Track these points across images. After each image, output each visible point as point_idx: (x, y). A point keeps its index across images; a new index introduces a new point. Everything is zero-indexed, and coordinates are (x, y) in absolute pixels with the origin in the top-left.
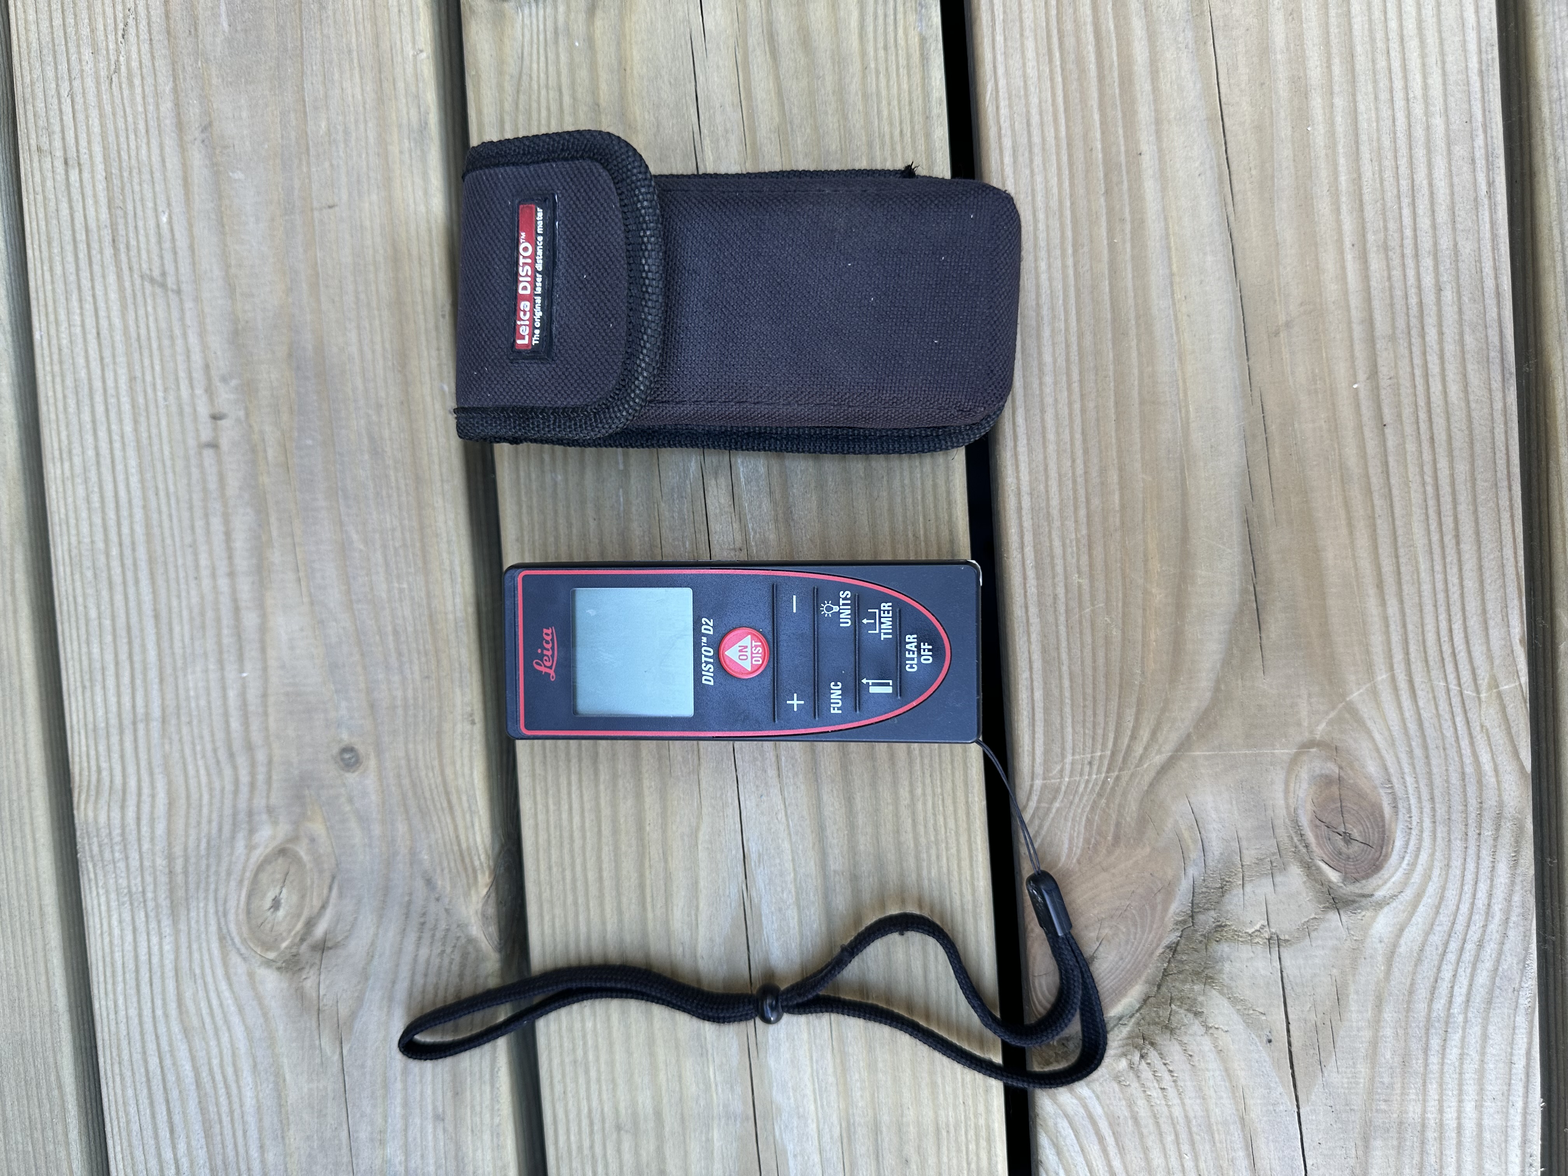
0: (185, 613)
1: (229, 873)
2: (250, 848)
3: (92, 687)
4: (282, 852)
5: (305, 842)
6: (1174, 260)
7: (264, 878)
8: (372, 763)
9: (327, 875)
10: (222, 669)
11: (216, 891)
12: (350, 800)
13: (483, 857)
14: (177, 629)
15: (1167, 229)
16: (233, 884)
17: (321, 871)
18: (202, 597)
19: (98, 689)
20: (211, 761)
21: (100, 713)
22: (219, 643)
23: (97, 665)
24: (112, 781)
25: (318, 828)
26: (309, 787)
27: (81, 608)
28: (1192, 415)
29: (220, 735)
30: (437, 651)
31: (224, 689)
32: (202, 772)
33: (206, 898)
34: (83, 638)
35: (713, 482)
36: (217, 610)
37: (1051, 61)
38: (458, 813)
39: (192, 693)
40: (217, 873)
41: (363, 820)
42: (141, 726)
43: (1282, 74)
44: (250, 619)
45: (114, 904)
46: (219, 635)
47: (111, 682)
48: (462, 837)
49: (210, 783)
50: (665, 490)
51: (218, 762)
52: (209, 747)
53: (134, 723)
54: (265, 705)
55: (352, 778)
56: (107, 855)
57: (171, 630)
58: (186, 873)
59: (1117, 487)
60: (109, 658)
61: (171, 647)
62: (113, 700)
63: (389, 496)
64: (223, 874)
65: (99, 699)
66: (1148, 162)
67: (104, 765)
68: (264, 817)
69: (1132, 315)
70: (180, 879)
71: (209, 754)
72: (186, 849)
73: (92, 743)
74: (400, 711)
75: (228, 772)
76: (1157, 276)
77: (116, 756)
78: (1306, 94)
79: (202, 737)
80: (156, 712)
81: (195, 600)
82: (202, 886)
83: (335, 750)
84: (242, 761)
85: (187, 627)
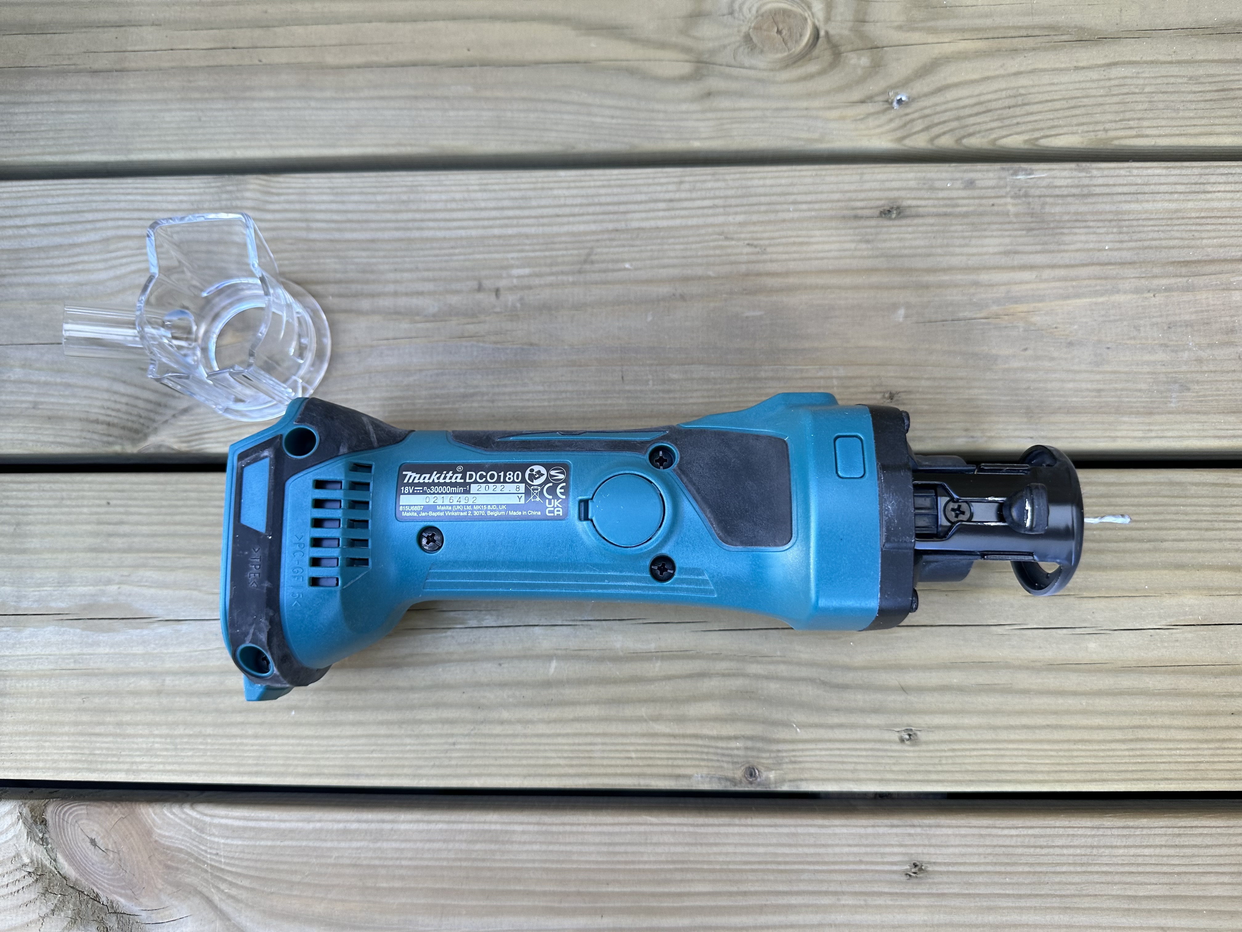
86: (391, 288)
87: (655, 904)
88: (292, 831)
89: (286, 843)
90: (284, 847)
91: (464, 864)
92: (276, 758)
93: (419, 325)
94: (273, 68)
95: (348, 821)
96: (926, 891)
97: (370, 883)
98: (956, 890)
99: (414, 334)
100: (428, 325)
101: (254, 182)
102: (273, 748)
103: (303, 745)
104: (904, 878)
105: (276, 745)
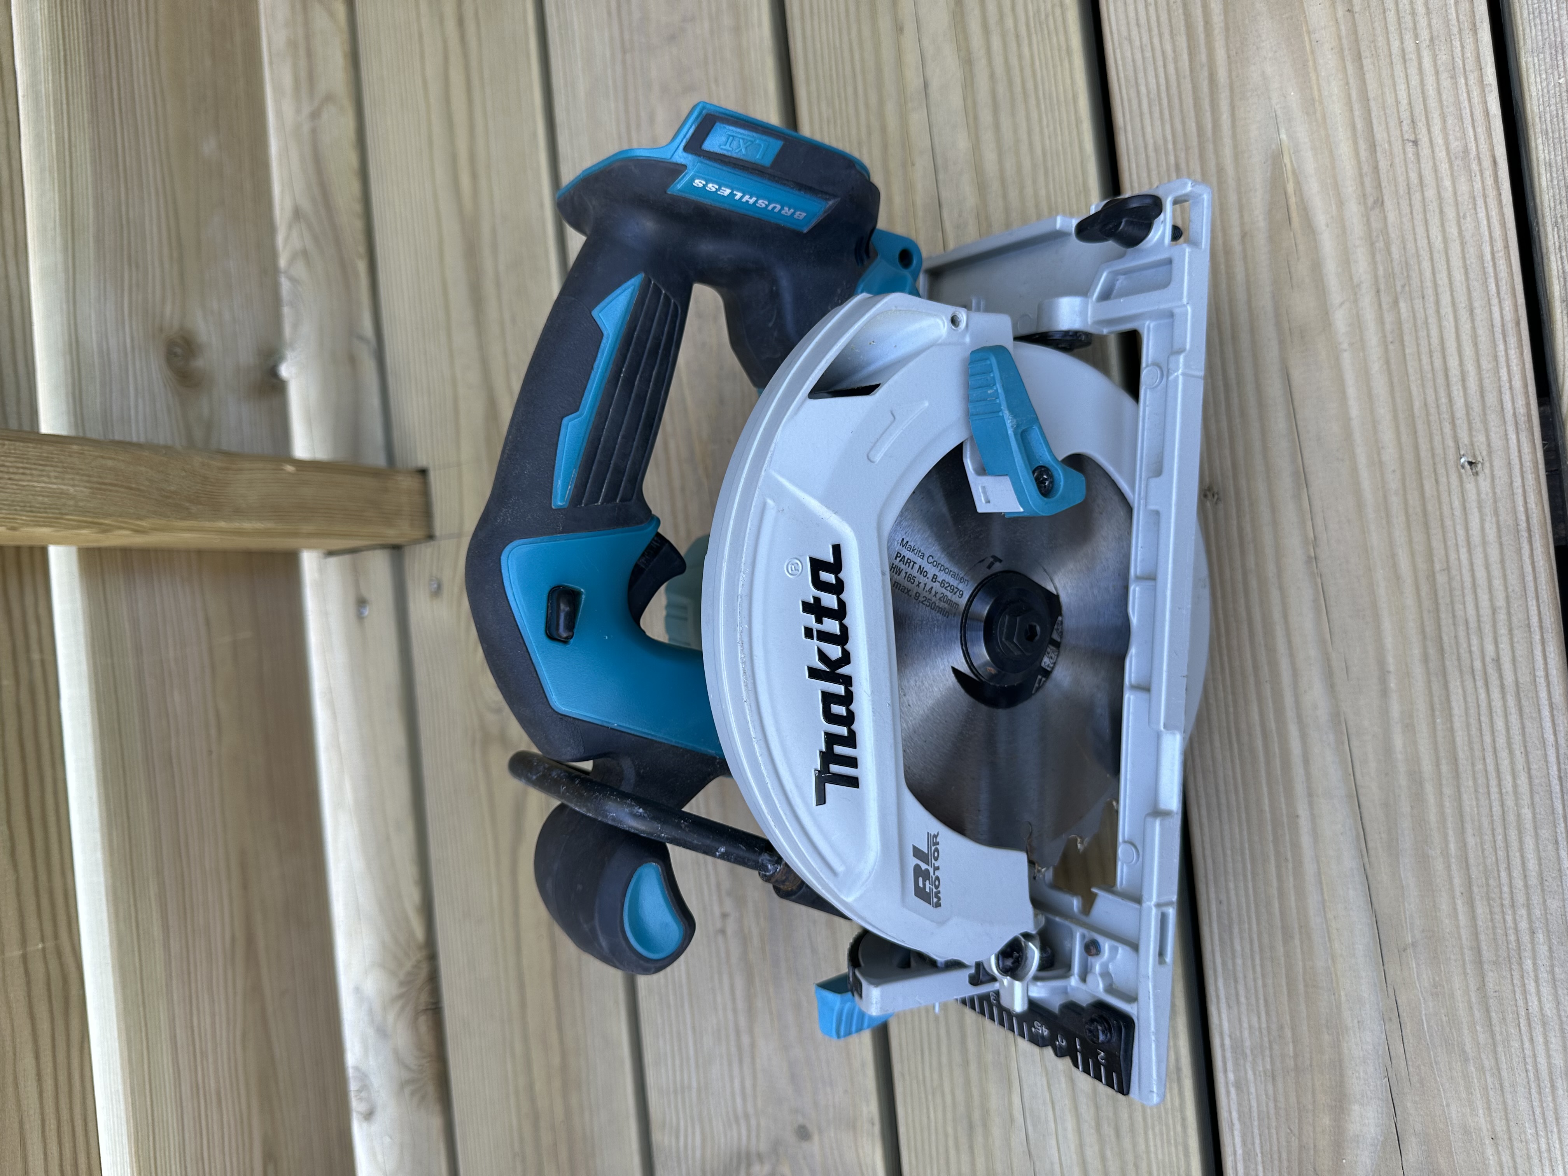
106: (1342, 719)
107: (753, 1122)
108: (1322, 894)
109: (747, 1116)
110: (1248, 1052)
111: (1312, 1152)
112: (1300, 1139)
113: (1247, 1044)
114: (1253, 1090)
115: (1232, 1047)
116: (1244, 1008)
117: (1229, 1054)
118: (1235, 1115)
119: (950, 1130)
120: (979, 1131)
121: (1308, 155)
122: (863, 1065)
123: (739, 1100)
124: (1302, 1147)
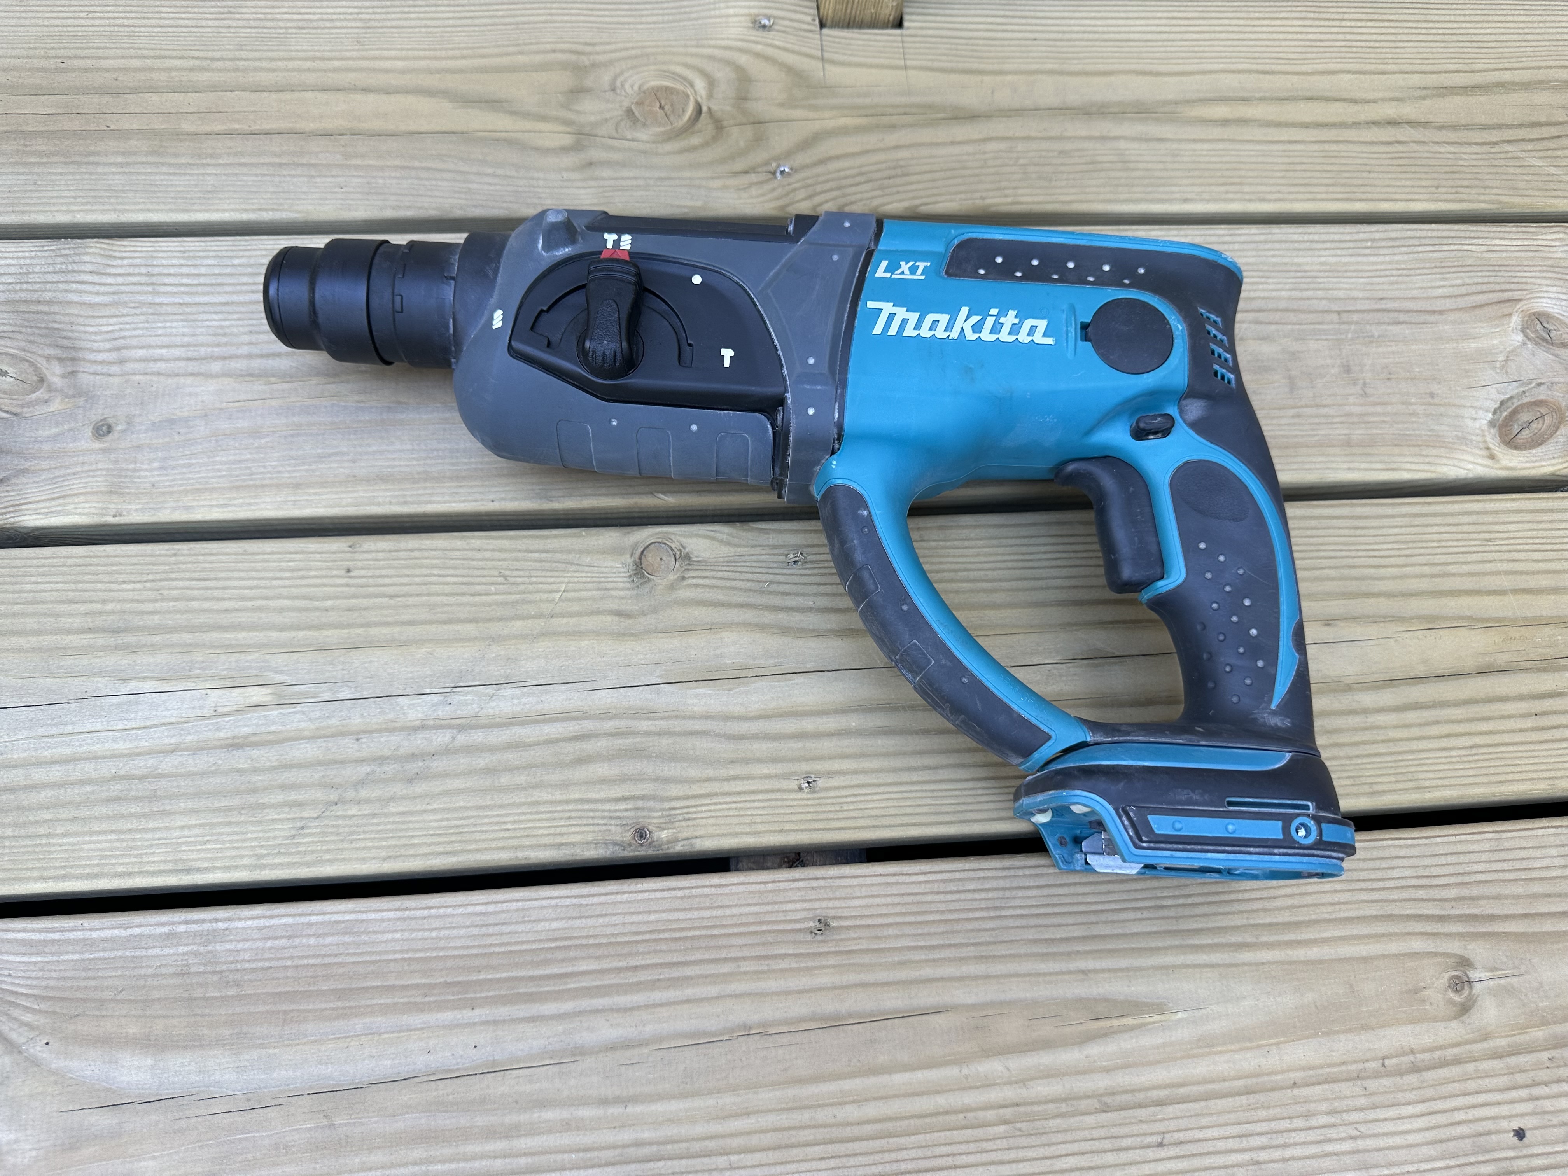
0: (227, 323)
1: (31, 342)
2: (48, 358)
3: (183, 258)
4: (42, 380)
5: (46, 397)
6: (391, 1035)
7: (25, 365)
8: (97, 445)
9: (18, 410)
10: (183, 346)
11: (21, 332)
12: (71, 430)
13: (12, 520)
14: (216, 317)
15: (415, 1030)
16: (23, 344)
17: (22, 406)
18: (236, 335)
19: (182, 262)
20: (117, 335)
21: (164, 262)
22: (202, 345)
23: (199, 262)
24: (113, 266)
25: (56, 405)
26: (86, 401)
27: (241, 253)
28: (271, 1051)
29: (134, 342)
30: (171, 493)
31: (168, 346)
32: (110, 328)
33: (16, 325)
34: (220, 254)
35: (269, 691)
36: (226, 344)
37: (548, 940)
38: (48, 504)
39: (168, 324)
40: (33, 334)
41: (55, 438)
42: (150, 289)
43: (524, 1117)
44: (216, 367)
45: (22, 262)
46: (208, 345)
47: (185, 270)
48: (30, 506)
49: (101, 333)
50: (268, 657)
51: (115, 339)
52: (126, 333)
53: (153, 284)
54: (152, 374)
55: (88, 432)
56: (59, 259)
57: (216, 313)
58: (38, 313)
59: (223, 994)
60: (203, 270)
61: (204, 312)
62: (172, 271)
63: (289, 465)
64: (32, 338)
65: (174, 261)
66: (466, 1015)
67: (125, 262)
68: (70, 369)
69: (352, 1004)
70: (34, 308)
71: (123, 334)
72: (54, 313)
73: (143, 255)
74: (132, 466)
75: (108, 345)
76: (380, 1021)
77: (131, 270)
78: (507, 1137)
79: (135, 329)
80: (158, 300)
81: (235, 330)
82: (26, 324)
83: (110, 421)
84: (113, 356)
85: (216, 323)
86: (244, 350)
87: (534, 990)
88: (105, 940)
89: (96, 955)
90: (94, 959)
91: (312, 961)
92: (89, 858)
93: (274, 386)
94: (124, 135)
95: (173, 923)
96: (833, 949)
97: (198, 993)
98: (864, 946)
99: (268, 396)
100: (285, 386)
101: (94, 246)
102: (86, 846)
103: (123, 841)
104: (809, 937)
105: (91, 842)
106: (578, 1058)
107: (115, 369)
108: (387, 1033)
109: (122, 362)
110: (210, 948)
111: (97, 1013)
112: (111, 1001)
113: (218, 947)
114: (166, 951)
115: (215, 931)
116: (260, 944)
117: (206, 926)
118: (137, 931)
119: (110, 607)
120: (112, 641)
121: (1158, 1039)
122: (187, 508)
123: (141, 353)
124: (102, 1002)
